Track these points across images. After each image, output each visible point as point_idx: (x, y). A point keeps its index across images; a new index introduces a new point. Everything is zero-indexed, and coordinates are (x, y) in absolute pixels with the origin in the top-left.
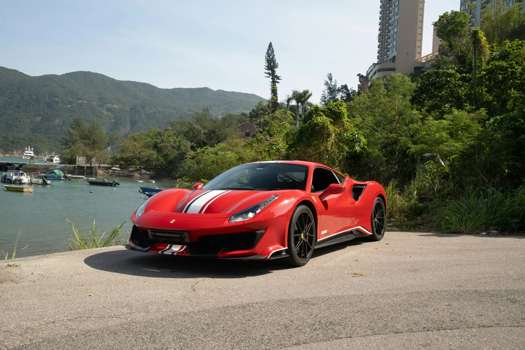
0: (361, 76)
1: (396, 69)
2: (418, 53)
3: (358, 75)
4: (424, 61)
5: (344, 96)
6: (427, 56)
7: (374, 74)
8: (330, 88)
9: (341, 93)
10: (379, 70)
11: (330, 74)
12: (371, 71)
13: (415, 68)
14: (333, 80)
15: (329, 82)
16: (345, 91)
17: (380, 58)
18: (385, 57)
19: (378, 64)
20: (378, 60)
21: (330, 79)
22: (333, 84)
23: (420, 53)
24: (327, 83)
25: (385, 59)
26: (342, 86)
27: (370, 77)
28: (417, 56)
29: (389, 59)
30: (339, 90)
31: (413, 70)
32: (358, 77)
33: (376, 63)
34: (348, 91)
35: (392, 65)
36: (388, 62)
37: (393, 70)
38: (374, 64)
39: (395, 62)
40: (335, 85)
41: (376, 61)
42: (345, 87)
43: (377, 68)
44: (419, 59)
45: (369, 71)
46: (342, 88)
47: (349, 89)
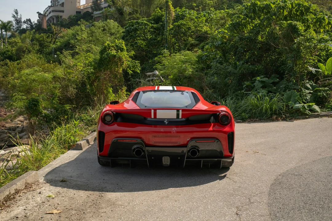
0: (39, 14)
1: (65, 12)
2: (78, 2)
3: (37, 13)
4: (82, 8)
5: (28, 26)
6: (84, 5)
7: (50, 13)
8: (16, 20)
9: (26, 24)
10: (53, 11)
11: (16, 10)
12: (47, 11)
13: (77, 12)
14: (19, 14)
15: (16, 15)
16: (29, 23)
17: (53, 3)
18: (57, 2)
19: (51, 6)
20: (51, 4)
21: (17, 13)
22: (19, 17)
23: (79, 3)
24: (14, 16)
25: (57, 4)
26: (27, 19)
27: (46, 15)
28: (78, 5)
29: (59, 4)
30: (25, 22)
31: (76, 14)
32: (38, 14)
33: (50, 5)
34: (31, 23)
35: (62, 9)
36: (59, 6)
37: (63, 12)
38: (49, 6)
39: (64, 7)
40: (21, 18)
41: (50, 4)
42: (29, 20)
43: (51, 9)
44: (78, 7)
45: (46, 11)
46: (26, 21)
47: (32, 22)
